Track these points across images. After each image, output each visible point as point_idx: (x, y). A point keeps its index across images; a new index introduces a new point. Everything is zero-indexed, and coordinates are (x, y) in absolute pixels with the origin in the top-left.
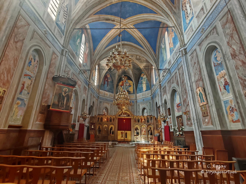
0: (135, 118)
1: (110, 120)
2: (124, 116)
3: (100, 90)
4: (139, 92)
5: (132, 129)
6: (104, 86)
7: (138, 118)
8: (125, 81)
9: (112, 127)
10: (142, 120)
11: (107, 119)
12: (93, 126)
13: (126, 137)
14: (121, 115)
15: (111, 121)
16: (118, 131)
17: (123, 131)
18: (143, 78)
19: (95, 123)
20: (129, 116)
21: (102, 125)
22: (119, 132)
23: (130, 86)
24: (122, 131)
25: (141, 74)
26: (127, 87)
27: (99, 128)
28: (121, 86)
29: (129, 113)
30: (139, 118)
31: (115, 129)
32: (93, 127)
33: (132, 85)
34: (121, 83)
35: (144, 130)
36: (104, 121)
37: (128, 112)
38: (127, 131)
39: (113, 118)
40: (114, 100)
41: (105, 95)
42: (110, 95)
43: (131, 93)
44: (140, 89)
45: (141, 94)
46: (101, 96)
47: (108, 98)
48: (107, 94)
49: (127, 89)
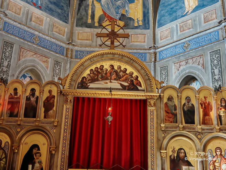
0: (170, 99)
1: (26, 109)
2: (109, 85)
4: (167, 18)
7: (188, 99)
9: (35, 147)
10: (206, 108)
11: (14, 102)
15: (31, 111)
20: (133, 86)
26: (119, 3)
29: (135, 74)
30: (194, 102)
31: (51, 156)
35: (223, 167)
37: (130, 69)
39: (46, 95)
40: (67, 46)
41: (31, 20)
42: (52, 26)
43: (136, 25)
44: (172, 6)
45: (174, 26)
46: (12, 22)
47: (44, 36)
48: (40, 21)
49: (121, 11)
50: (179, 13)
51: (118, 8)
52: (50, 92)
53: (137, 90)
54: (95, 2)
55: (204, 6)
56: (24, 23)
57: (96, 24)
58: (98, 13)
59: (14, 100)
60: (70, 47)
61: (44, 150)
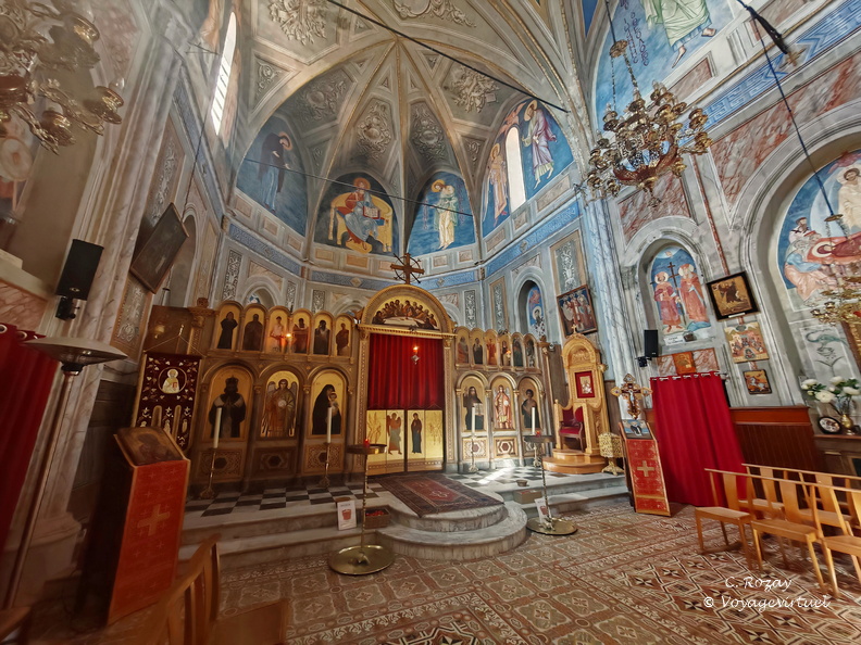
0: (463, 340)
1: (316, 344)
2: (406, 322)
3: (237, 191)
4: (420, 249)
5: (451, 399)
6: (260, 178)
7: (477, 341)
8: (362, 198)
9: (329, 387)
10: (492, 350)
11: (300, 335)
12: (173, 374)
13: (417, 449)
14: (390, 316)
15: (322, 347)
16: (371, 413)
17: (400, 413)
18: (442, 196)
19: (197, 358)
20: (429, 325)
21: (254, 374)
22: (378, 418)
23: (380, 221)
24: (390, 413)
25: (429, 182)
26: (366, 222)
27: (231, 391)
28: (342, 212)
30: (482, 343)
31: (348, 398)
32: (170, 386)
33: (390, 219)
34: (340, 201)
35: (506, 403)
36: (270, 343)
37: (425, 307)
38: (421, 413)
40: (303, 264)
41: (263, 226)
42: (288, 237)
43: (385, 250)
44: (426, 237)
45: (428, 259)
46: (240, 226)
47: (278, 249)
48: (273, 228)
49: (368, 232)
50: (434, 246)
51: (365, 228)
52: (343, 325)
53: (433, 329)
54: (338, 216)
55: (460, 244)
56: (255, 228)
57: (339, 243)
58: (342, 230)
59: (300, 333)
60: (307, 265)
61: (339, 391)
